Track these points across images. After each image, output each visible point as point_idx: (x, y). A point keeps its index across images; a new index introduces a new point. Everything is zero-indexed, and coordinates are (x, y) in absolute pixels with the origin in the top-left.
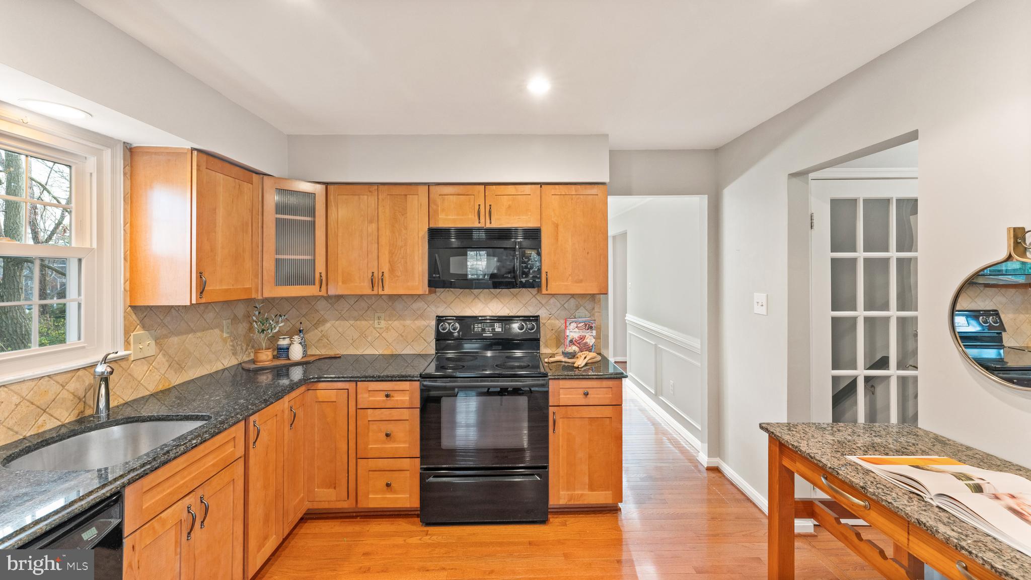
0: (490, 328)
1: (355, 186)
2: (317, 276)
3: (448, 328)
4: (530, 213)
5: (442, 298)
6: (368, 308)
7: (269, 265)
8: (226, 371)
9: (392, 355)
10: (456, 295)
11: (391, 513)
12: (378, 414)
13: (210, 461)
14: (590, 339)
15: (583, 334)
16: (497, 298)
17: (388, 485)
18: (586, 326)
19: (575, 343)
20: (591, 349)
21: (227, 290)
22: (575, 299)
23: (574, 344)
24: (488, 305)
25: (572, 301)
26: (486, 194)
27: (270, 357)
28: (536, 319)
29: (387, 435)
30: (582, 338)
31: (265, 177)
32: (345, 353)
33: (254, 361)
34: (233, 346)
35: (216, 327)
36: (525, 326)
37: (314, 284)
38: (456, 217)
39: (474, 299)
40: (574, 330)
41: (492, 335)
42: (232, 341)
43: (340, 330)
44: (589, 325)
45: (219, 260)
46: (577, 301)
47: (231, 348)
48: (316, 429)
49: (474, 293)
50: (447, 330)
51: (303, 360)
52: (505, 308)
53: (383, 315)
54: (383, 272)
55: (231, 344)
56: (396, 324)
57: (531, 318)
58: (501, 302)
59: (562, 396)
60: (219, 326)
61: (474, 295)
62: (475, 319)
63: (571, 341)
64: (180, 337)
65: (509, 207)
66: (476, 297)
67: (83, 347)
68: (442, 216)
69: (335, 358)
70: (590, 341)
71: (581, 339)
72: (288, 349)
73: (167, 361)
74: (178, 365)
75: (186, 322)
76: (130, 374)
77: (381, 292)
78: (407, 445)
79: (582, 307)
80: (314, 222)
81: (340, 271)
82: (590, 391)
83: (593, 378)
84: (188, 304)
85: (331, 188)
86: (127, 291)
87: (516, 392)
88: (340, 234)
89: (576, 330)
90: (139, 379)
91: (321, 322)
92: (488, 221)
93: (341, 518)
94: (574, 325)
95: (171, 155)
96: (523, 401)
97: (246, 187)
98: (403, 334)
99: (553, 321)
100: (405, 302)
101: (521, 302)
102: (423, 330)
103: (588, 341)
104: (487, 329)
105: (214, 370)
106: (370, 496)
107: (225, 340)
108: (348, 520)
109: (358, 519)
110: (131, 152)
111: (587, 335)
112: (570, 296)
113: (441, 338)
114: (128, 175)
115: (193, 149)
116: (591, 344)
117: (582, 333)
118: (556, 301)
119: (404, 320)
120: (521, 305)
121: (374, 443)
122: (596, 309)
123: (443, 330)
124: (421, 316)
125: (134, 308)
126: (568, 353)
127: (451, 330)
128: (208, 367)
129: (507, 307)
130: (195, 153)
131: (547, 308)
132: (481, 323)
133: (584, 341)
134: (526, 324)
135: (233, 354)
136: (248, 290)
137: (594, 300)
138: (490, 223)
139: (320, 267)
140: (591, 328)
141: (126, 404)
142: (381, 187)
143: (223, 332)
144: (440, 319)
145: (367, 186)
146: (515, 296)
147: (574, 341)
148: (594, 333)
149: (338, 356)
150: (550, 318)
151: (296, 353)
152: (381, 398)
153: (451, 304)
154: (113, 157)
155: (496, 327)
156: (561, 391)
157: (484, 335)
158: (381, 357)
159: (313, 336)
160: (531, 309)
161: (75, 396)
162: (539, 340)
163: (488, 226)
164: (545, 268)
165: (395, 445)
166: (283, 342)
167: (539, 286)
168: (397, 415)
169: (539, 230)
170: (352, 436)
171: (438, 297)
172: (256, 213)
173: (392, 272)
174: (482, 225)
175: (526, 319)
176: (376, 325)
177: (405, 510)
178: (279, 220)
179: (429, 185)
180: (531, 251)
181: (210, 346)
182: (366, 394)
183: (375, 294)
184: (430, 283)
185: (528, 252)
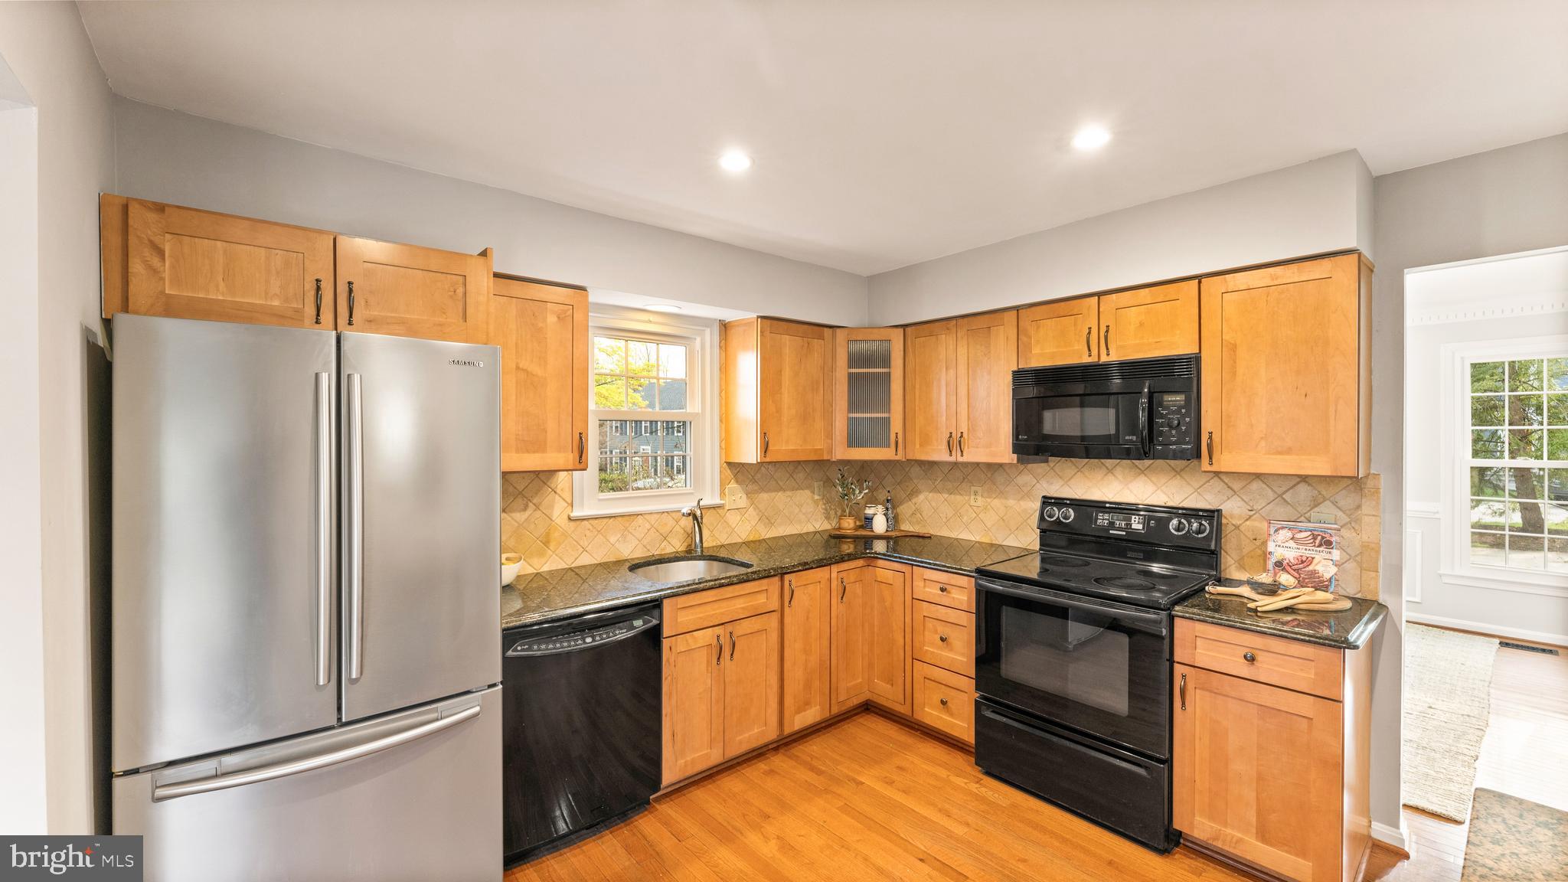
0: (1123, 523)
1: (932, 325)
2: (893, 436)
3: (1057, 516)
4: (1178, 332)
5: (1057, 470)
6: (964, 479)
7: (840, 424)
8: (818, 534)
9: (992, 545)
10: (1078, 468)
11: (955, 743)
12: (934, 611)
13: (740, 604)
14: (1326, 566)
15: (1308, 554)
16: (1145, 475)
17: (943, 703)
18: (1315, 538)
19: (1288, 568)
20: (1327, 587)
21: (793, 451)
22: (1309, 485)
23: (1284, 569)
24: (1130, 486)
25: (1303, 490)
26: (1101, 310)
27: (852, 525)
28: (1213, 515)
29: (943, 640)
30: (1305, 561)
31: (838, 330)
32: (938, 534)
33: (840, 528)
34: (826, 510)
35: (807, 488)
36: (1187, 525)
37: (888, 446)
38: (1055, 350)
39: (1106, 475)
40: (1287, 544)
41: (1124, 533)
42: (825, 504)
43: (934, 504)
44: (1323, 538)
45: (785, 420)
46: (1315, 489)
47: (823, 511)
48: (876, 612)
49: (1107, 465)
50: (1055, 518)
51: (886, 534)
52: (1159, 492)
53: (978, 489)
54: (962, 433)
55: (823, 507)
56: (996, 503)
57: (1201, 513)
58: (1150, 480)
59: (1200, 651)
60: (809, 487)
61: (1107, 468)
62: (1100, 506)
63: (1280, 566)
64: (770, 494)
65: (1141, 324)
66: (1110, 471)
67: (692, 493)
68: (1036, 350)
69: (923, 537)
70: (1326, 569)
71: (1303, 562)
72: (872, 519)
73: (758, 514)
74: (767, 520)
75: (776, 480)
76: (725, 521)
77: (960, 459)
78: (965, 660)
79: (1327, 503)
80: (891, 373)
81: (917, 429)
82: (1261, 657)
83: (1286, 637)
84: (755, 462)
85: (909, 330)
86: (722, 449)
88: (917, 386)
89: (1292, 544)
90: (733, 526)
91: (915, 492)
92: (1103, 351)
93: (902, 724)
94: (1285, 534)
95: (746, 325)
97: (816, 343)
98: (1004, 518)
99: (1256, 524)
100: (1008, 474)
101: (1189, 484)
102: (1031, 516)
103: (1320, 568)
104: (1118, 522)
105: (805, 531)
106: (926, 709)
107: (816, 502)
108: (907, 729)
109: (918, 733)
110: (725, 327)
111: (1318, 558)
112: (1298, 480)
113: (1049, 532)
114: (723, 348)
115: (758, 317)
116: (1327, 576)
117: (1305, 552)
118: (1264, 486)
119: (1006, 498)
120: (1191, 490)
121: (932, 648)
122: (1367, 508)
123: (1050, 516)
124: (1028, 495)
125: (729, 464)
126: (1256, 583)
127: (1062, 519)
128: (799, 527)
129: (1162, 491)
130: (759, 319)
131: (1244, 498)
132: (1109, 513)
133: (1311, 568)
134: (1190, 523)
135: (826, 518)
136: (819, 450)
137: (1361, 489)
138: (1108, 355)
139: (896, 426)
140: (1328, 544)
141: (722, 546)
142: (960, 321)
143: (814, 493)
144: (1047, 501)
145: (944, 323)
146: (1178, 472)
147: (1285, 563)
148: (1336, 554)
149: (927, 535)
150: (1250, 517)
151: (880, 525)
152: (937, 590)
153: (1070, 480)
154: (711, 334)
155: (1133, 522)
156: (1199, 642)
157: (1111, 532)
158: (977, 544)
159: (905, 510)
160: (1208, 497)
161: (685, 531)
162: (1213, 552)
163: (1104, 359)
164: (1207, 425)
165: (951, 655)
166: (869, 511)
167: (1198, 456)
168: (953, 616)
169: (1194, 362)
170: (908, 630)
171: (1039, 468)
172: (828, 370)
173: (972, 429)
174: (1093, 359)
175: (1192, 514)
176: (972, 503)
177: (964, 743)
178: (850, 375)
179: (1017, 308)
180: (1179, 398)
181: (800, 506)
182: (921, 584)
183: (956, 464)
184: (1019, 448)
185: (1169, 398)
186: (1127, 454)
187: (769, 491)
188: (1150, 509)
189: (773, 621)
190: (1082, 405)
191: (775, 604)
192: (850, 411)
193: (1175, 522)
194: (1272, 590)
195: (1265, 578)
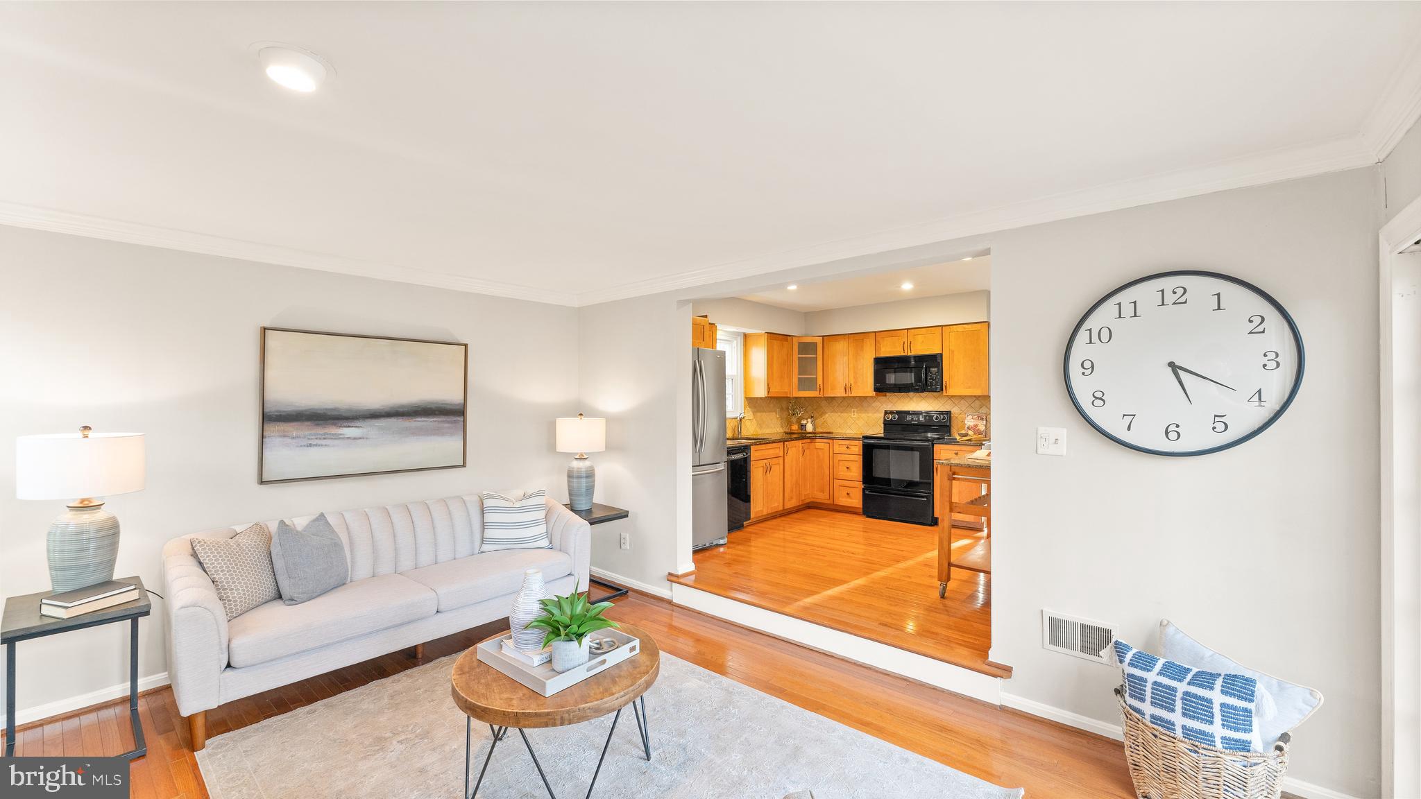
0: (917, 418)
1: (836, 337)
2: (818, 386)
3: (891, 418)
4: (935, 345)
5: (890, 398)
6: (849, 405)
7: (795, 380)
9: (862, 434)
10: (898, 397)
11: (852, 510)
12: (844, 457)
13: (772, 451)
17: (848, 494)
18: (978, 418)
19: (971, 429)
20: (982, 434)
21: (778, 392)
26: (908, 335)
27: (797, 428)
28: (948, 413)
29: (847, 468)
30: (976, 426)
31: (794, 337)
32: (836, 431)
33: (791, 430)
34: (783, 422)
37: (815, 390)
38: (890, 350)
39: (910, 401)
40: (970, 420)
41: (917, 422)
42: (782, 419)
43: (833, 418)
44: (980, 417)
45: (775, 377)
46: (971, 400)
51: (814, 432)
53: (855, 410)
54: (851, 384)
55: (780, 421)
56: (863, 415)
57: (944, 413)
58: (926, 401)
59: (941, 453)
60: (775, 411)
61: (910, 397)
62: (908, 413)
63: (968, 428)
65: (923, 342)
67: (733, 411)
68: (883, 350)
69: (830, 433)
70: (982, 428)
72: (806, 425)
73: (759, 423)
74: (760, 426)
75: (763, 407)
76: (745, 425)
77: (849, 395)
78: (858, 474)
79: (974, 405)
80: (817, 357)
81: (830, 383)
82: (959, 453)
84: (764, 397)
85: (825, 338)
86: (745, 389)
87: (912, 449)
88: (829, 364)
89: (972, 420)
91: (824, 413)
92: (909, 351)
93: (825, 509)
94: (970, 417)
95: (759, 336)
96: (917, 454)
97: (785, 345)
98: (867, 422)
100: (869, 402)
102: (879, 419)
103: (980, 427)
104: (915, 418)
106: (840, 500)
107: (777, 418)
110: (746, 336)
112: (974, 397)
113: (887, 424)
114: (745, 346)
116: (983, 431)
117: (977, 423)
118: (964, 401)
119: (868, 413)
121: (842, 472)
122: (984, 406)
123: (888, 419)
124: (878, 411)
125: (746, 398)
126: (961, 433)
127: (893, 419)
128: (771, 430)
129: (931, 405)
130: (766, 334)
131: (958, 406)
132: (911, 415)
133: (978, 428)
134: (940, 416)
135: (784, 425)
136: (785, 392)
137: (982, 400)
139: (820, 381)
140: (981, 419)
142: (849, 337)
143: (777, 413)
144: (886, 412)
145: (843, 336)
146: (937, 397)
147: (970, 427)
148: (985, 423)
149: (833, 432)
150: (960, 412)
151: (810, 428)
152: (845, 448)
153: (895, 402)
155: (920, 418)
157: (912, 423)
158: (855, 434)
159: (819, 421)
160: (946, 406)
162: (948, 426)
163: (909, 354)
164: (945, 379)
165: (852, 474)
166: (804, 422)
167: (942, 390)
168: (852, 458)
169: (941, 355)
170: (831, 467)
171: (882, 399)
172: (789, 355)
173: (856, 382)
174: (905, 354)
175: (942, 413)
176: (852, 416)
177: (858, 511)
178: (799, 358)
179: (875, 332)
180: (936, 369)
181: (772, 420)
182: (838, 446)
183: (848, 397)
184: (877, 389)
185: (932, 369)
186: (917, 391)
187: (760, 412)
188: (927, 412)
189: (781, 460)
190: (895, 372)
191: (781, 454)
192: (799, 375)
193: (935, 416)
194: (966, 435)
195: (963, 432)
